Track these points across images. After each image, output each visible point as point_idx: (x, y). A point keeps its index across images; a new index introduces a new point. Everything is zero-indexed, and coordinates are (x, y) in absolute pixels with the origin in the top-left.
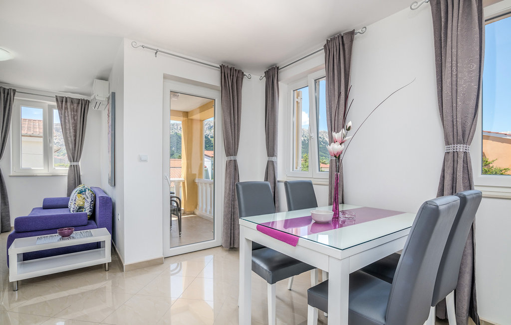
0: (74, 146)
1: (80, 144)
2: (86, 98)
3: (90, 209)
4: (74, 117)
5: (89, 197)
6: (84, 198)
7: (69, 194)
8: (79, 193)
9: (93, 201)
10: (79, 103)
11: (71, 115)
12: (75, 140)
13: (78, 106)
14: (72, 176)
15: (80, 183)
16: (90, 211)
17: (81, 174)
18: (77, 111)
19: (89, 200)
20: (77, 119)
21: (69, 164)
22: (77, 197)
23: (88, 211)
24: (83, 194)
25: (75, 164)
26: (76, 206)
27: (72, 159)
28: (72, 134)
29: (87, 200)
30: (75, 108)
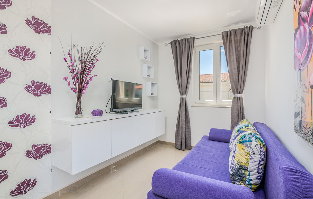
0: (237, 77)
1: (243, 74)
2: (248, 25)
3: (258, 175)
4: (238, 48)
5: (256, 152)
6: (248, 153)
7: (233, 128)
8: (240, 142)
9: (263, 160)
10: (242, 33)
11: (235, 46)
12: (239, 72)
13: (241, 36)
14: (236, 108)
15: (243, 118)
16: (257, 178)
17: (244, 106)
18: (240, 42)
19: (257, 158)
20: (240, 50)
21: (233, 96)
22: (237, 147)
23: (254, 177)
24: (247, 146)
25: (238, 95)
26: (236, 162)
27: (235, 90)
28: (236, 66)
29: (254, 157)
30: (239, 38)
